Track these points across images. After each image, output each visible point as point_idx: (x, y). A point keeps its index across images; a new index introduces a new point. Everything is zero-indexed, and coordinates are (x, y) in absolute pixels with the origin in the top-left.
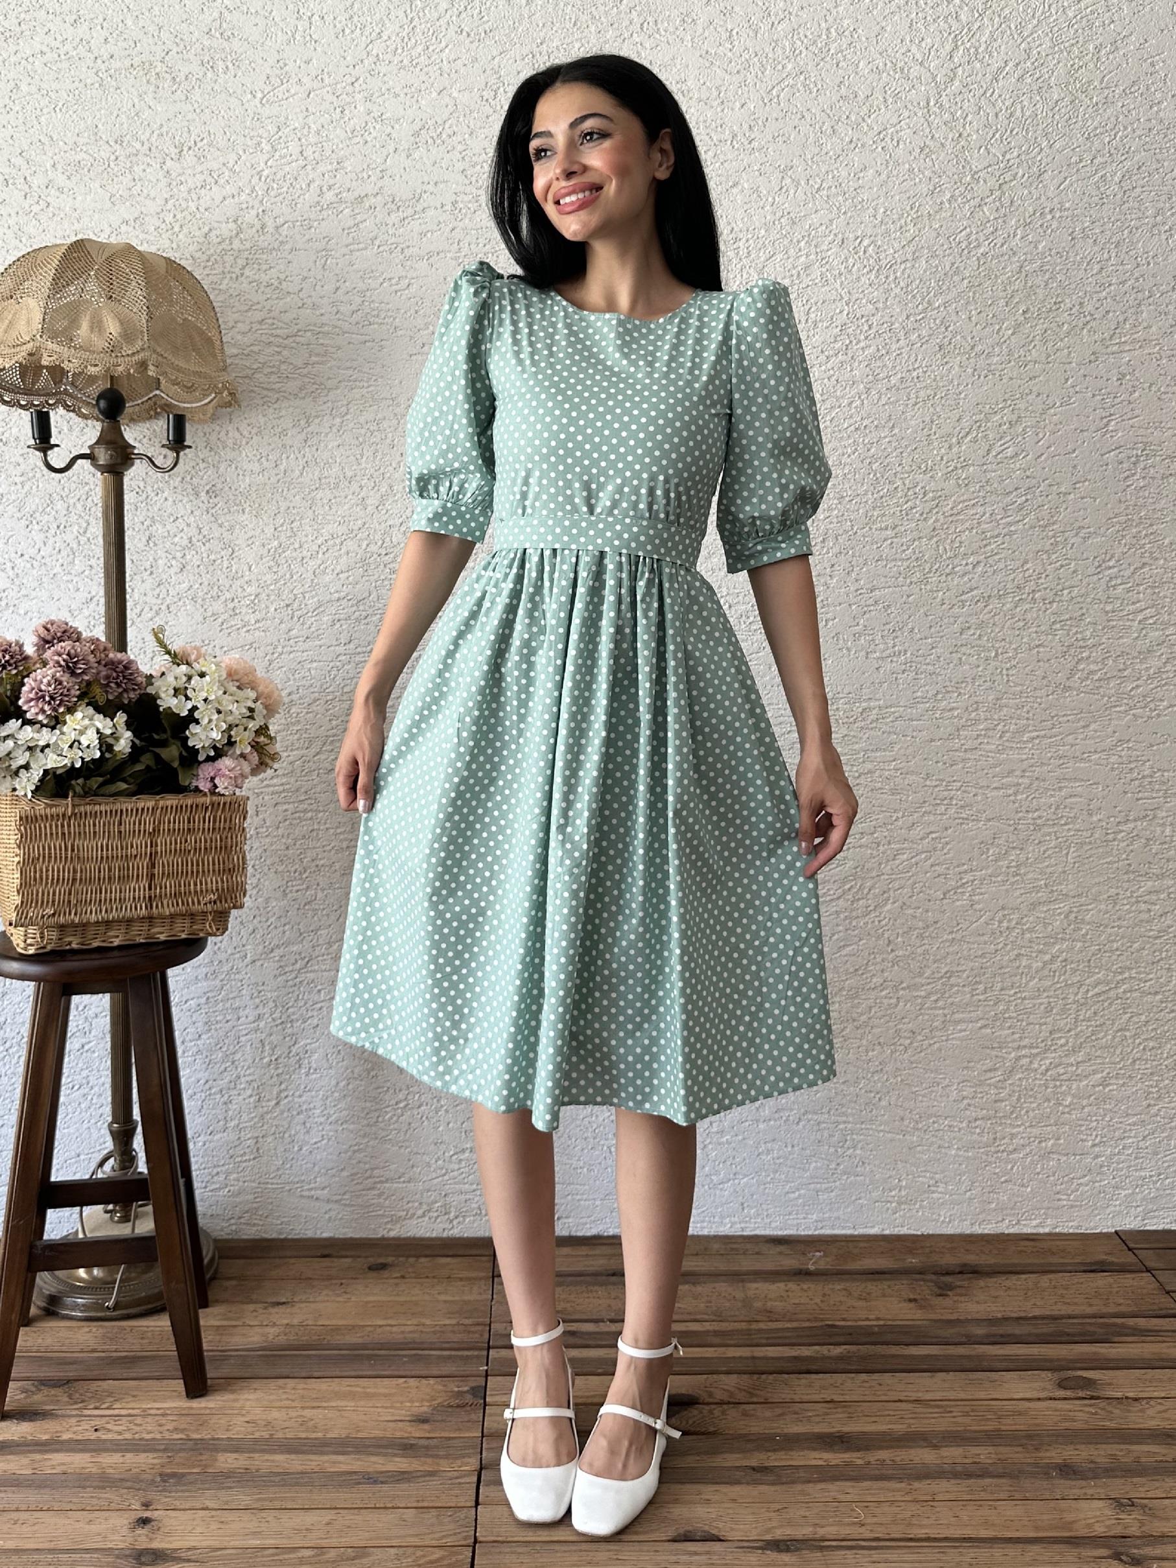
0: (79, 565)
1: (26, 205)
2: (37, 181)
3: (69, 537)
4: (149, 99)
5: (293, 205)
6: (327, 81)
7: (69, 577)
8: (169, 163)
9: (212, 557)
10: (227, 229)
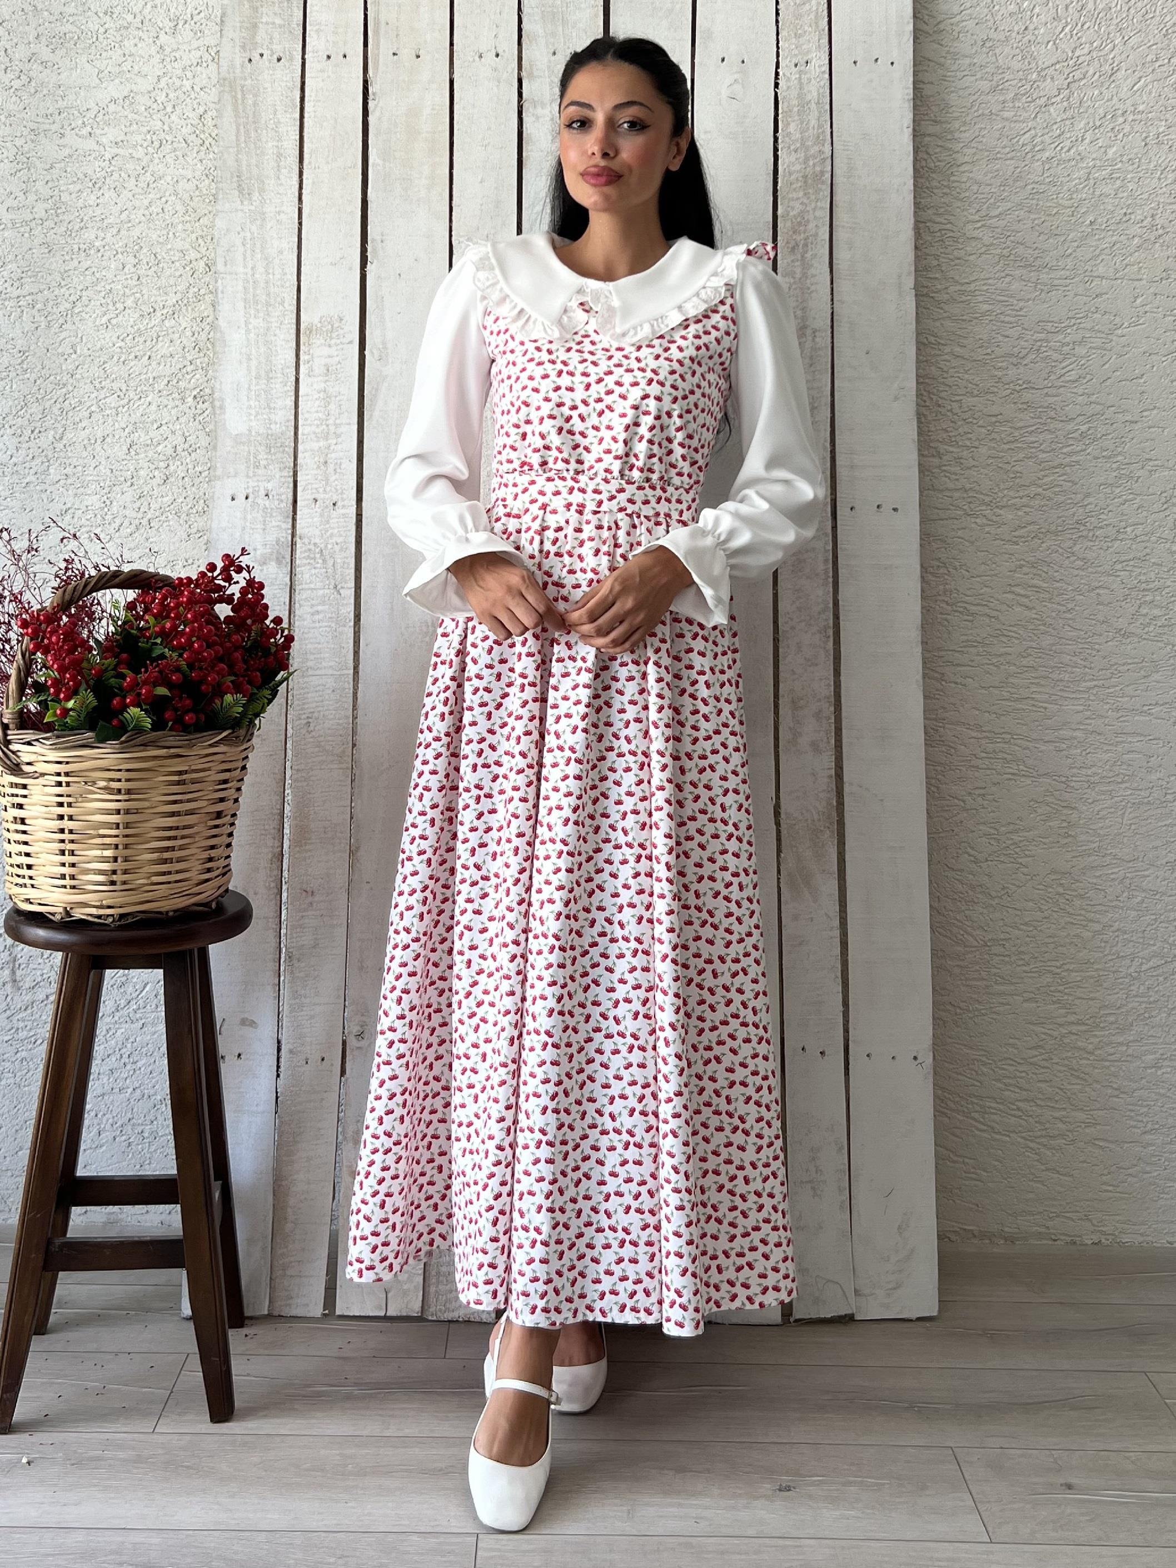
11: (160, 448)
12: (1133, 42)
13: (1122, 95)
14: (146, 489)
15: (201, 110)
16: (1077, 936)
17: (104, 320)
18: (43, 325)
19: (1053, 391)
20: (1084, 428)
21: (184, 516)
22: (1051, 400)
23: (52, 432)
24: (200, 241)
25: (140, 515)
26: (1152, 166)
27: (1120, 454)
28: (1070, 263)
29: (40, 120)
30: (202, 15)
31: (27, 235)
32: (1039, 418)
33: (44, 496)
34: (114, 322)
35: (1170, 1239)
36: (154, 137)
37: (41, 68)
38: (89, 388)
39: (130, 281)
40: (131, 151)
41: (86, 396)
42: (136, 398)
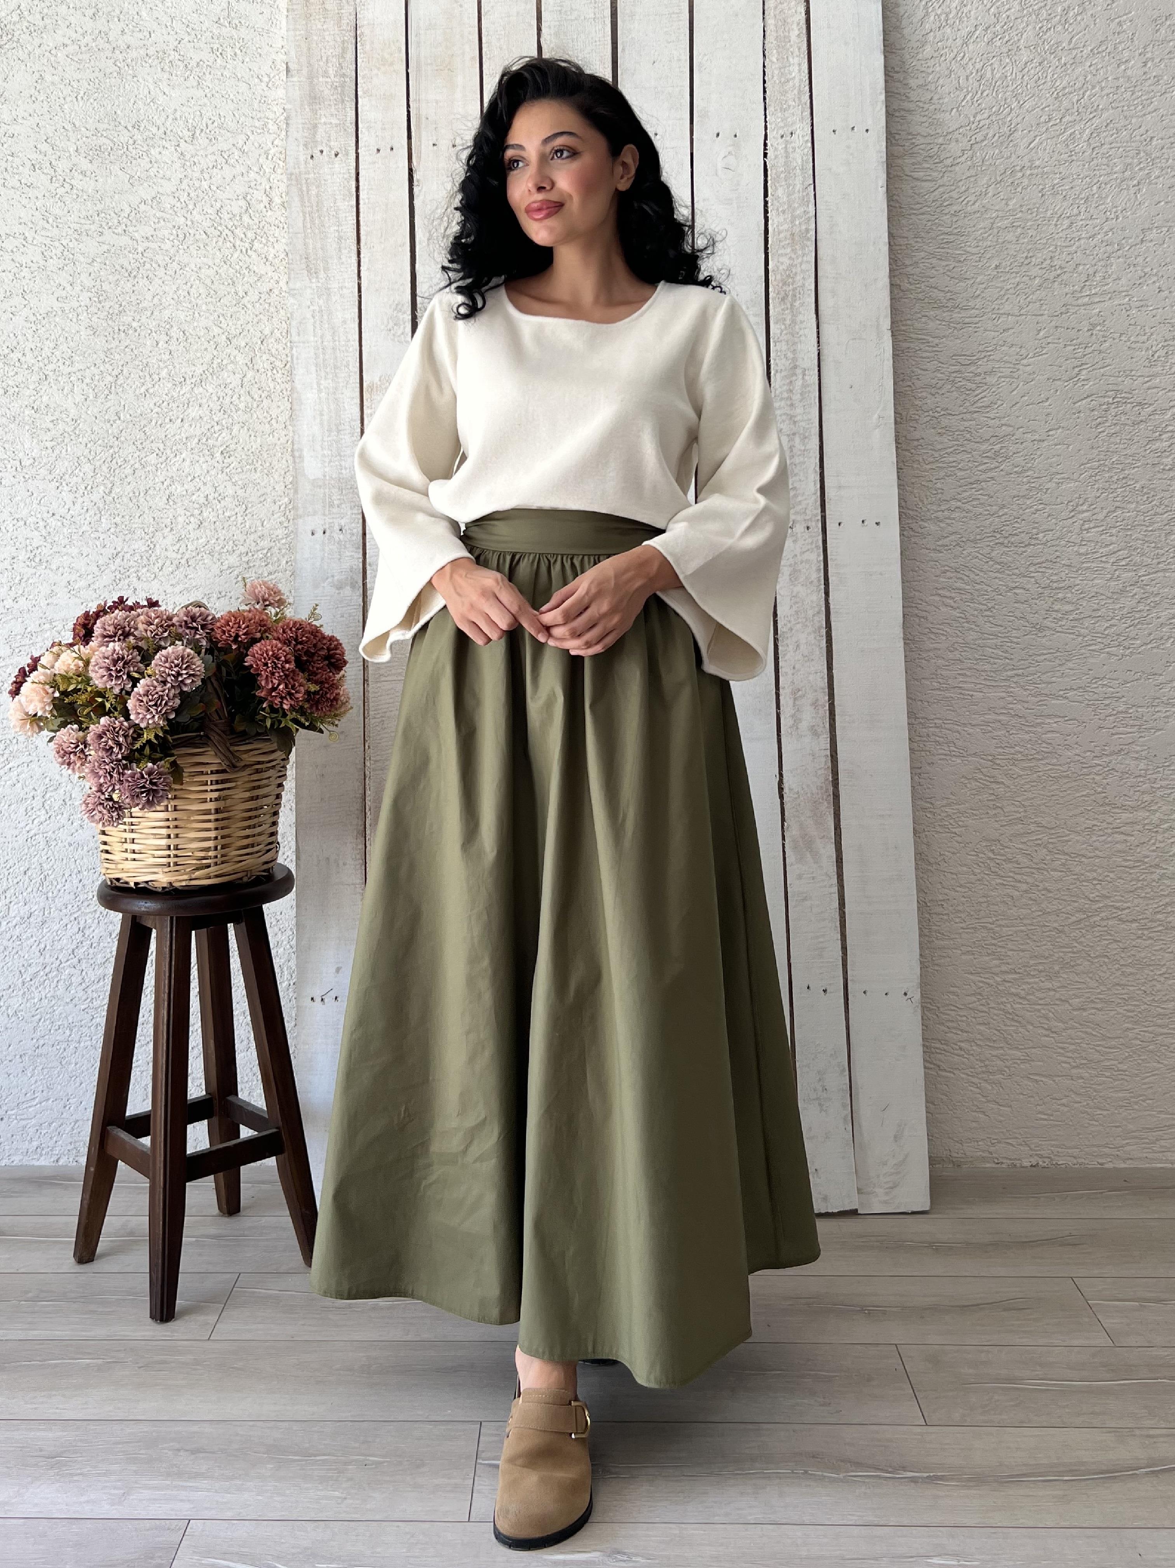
11: (194, 497)
12: (1027, 105)
13: (1020, 152)
14: (183, 533)
15: (218, 205)
16: (1009, 896)
17: (143, 390)
18: (91, 397)
19: (968, 416)
20: (997, 447)
21: (216, 555)
22: (966, 424)
23: (102, 488)
24: (221, 318)
25: (179, 556)
26: (1049, 213)
28: (978, 303)
29: (83, 221)
30: (216, 124)
32: (957, 440)
33: (98, 543)
34: (151, 391)
35: (1100, 1161)
36: (179, 231)
37: (81, 177)
38: (132, 449)
39: (163, 356)
40: (159, 244)
41: (130, 456)
42: (172, 455)
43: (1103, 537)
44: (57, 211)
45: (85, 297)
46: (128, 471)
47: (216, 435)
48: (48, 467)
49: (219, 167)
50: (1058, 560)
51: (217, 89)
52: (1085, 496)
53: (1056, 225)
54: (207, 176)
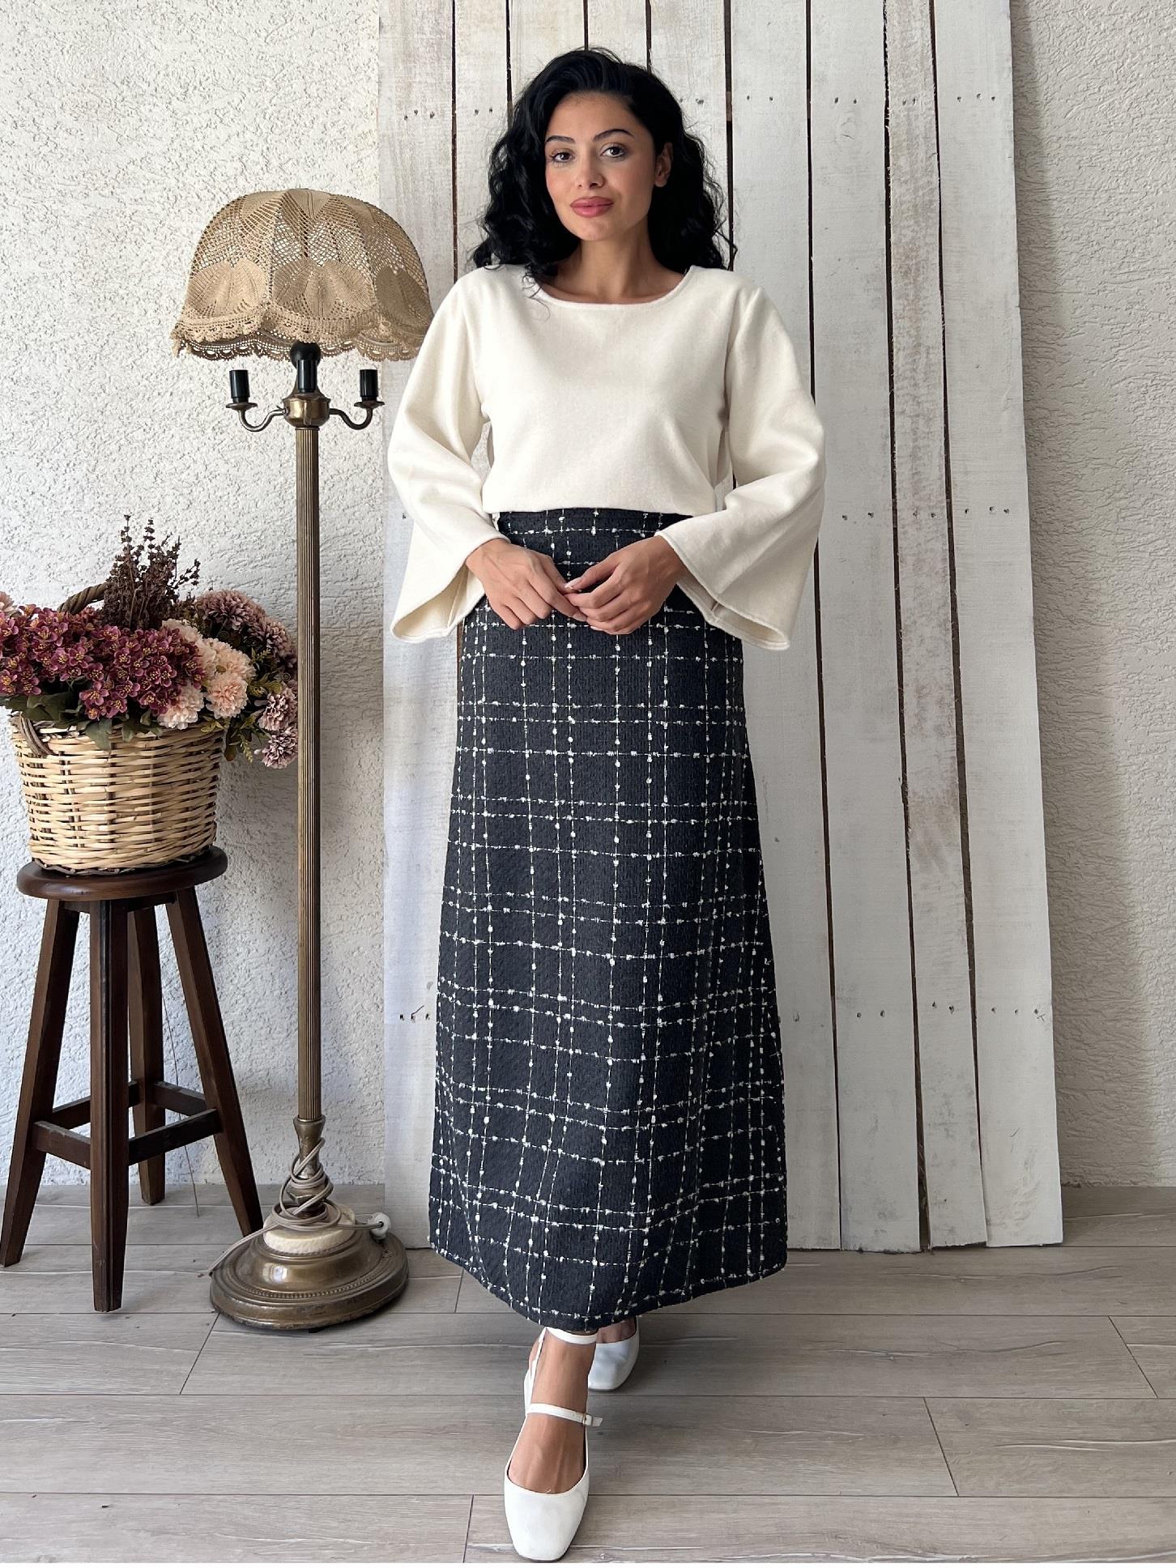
0: (88, 502)
1: (34, 146)
2: (47, 122)
3: (79, 475)
4: (155, 40)
5: (298, 142)
6: (330, 19)
7: (78, 515)
8: (175, 102)
9: (219, 494)
10: (232, 168)
11: (183, 476)
12: (1064, 73)
13: (1057, 123)
15: (212, 166)
17: (130, 360)
18: (74, 367)
21: (207, 538)
23: (86, 465)
26: (1086, 186)
27: (1065, 453)
29: (68, 182)
30: (210, 81)
31: (57, 286)
33: (80, 523)
34: (138, 363)
35: (1134, 1180)
36: (170, 194)
37: (66, 135)
38: (117, 423)
39: (151, 325)
40: (149, 207)
41: (115, 431)
42: (160, 431)
43: (1140, 525)
44: (39, 170)
45: (69, 262)
46: (114, 447)
47: (208, 410)
48: (27, 442)
49: (213, 126)
50: (1093, 549)
51: (212, 44)
52: (1123, 483)
53: (1094, 199)
54: (200, 136)
